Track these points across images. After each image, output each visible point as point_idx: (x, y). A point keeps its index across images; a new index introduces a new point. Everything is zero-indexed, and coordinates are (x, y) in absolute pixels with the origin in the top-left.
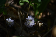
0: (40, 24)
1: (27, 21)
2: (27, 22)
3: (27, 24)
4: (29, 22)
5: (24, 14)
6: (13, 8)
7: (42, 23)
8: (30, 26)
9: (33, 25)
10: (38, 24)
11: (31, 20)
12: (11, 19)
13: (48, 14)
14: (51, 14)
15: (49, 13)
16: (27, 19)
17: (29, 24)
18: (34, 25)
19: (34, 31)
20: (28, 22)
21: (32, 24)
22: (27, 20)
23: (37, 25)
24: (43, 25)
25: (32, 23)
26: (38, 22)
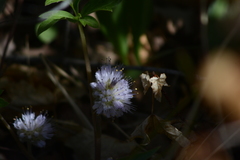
0: (155, 83)
1: (96, 93)
2: (98, 98)
3: (106, 107)
4: (108, 92)
6: (24, 68)
7: (163, 76)
8: (119, 109)
9: (131, 100)
10: (145, 85)
11: (114, 83)
12: (32, 116)
13: (172, 28)
14: (180, 23)
15: (175, 23)
16: (94, 84)
17: (111, 103)
18: (131, 96)
19: (146, 122)
20: (106, 96)
21: (122, 98)
22: (96, 89)
23: (145, 92)
24: (167, 80)
25: (122, 94)
26: (144, 76)
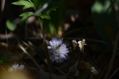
1: (51, 51)
2: (52, 54)
5: (30, 43)
7: (84, 40)
10: (75, 46)
14: (77, 16)
16: (49, 47)
17: (59, 56)
19: (77, 64)
21: (64, 53)
22: (50, 49)
23: (75, 49)
25: (63, 51)
26: (74, 41)
